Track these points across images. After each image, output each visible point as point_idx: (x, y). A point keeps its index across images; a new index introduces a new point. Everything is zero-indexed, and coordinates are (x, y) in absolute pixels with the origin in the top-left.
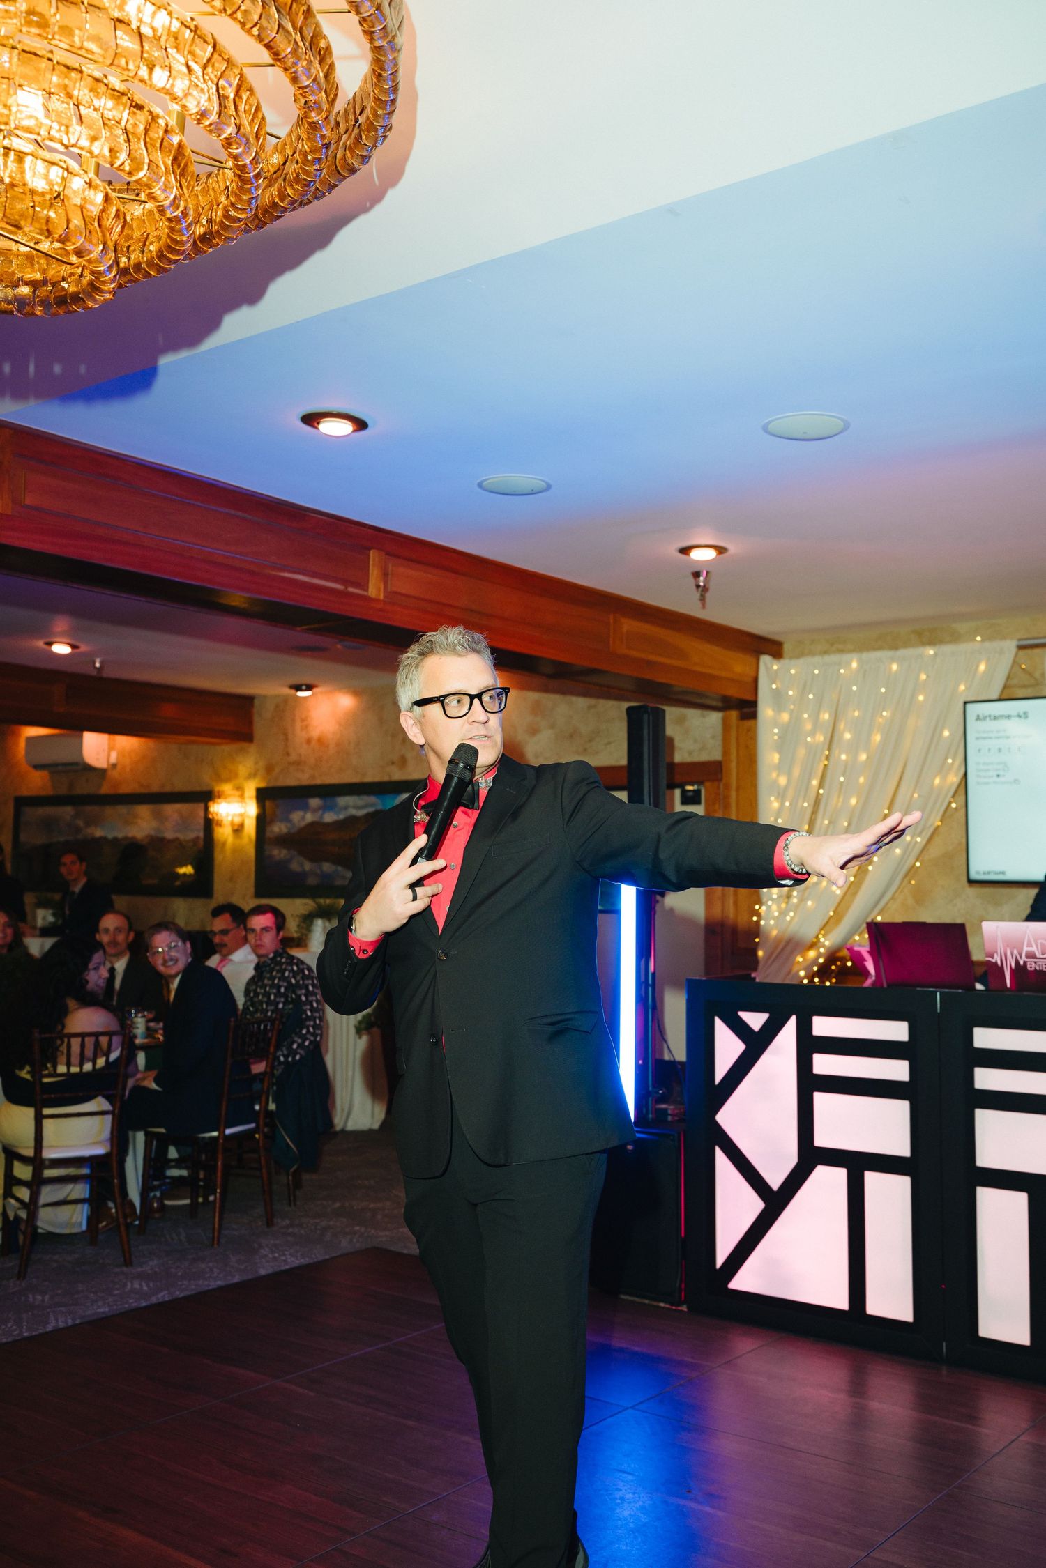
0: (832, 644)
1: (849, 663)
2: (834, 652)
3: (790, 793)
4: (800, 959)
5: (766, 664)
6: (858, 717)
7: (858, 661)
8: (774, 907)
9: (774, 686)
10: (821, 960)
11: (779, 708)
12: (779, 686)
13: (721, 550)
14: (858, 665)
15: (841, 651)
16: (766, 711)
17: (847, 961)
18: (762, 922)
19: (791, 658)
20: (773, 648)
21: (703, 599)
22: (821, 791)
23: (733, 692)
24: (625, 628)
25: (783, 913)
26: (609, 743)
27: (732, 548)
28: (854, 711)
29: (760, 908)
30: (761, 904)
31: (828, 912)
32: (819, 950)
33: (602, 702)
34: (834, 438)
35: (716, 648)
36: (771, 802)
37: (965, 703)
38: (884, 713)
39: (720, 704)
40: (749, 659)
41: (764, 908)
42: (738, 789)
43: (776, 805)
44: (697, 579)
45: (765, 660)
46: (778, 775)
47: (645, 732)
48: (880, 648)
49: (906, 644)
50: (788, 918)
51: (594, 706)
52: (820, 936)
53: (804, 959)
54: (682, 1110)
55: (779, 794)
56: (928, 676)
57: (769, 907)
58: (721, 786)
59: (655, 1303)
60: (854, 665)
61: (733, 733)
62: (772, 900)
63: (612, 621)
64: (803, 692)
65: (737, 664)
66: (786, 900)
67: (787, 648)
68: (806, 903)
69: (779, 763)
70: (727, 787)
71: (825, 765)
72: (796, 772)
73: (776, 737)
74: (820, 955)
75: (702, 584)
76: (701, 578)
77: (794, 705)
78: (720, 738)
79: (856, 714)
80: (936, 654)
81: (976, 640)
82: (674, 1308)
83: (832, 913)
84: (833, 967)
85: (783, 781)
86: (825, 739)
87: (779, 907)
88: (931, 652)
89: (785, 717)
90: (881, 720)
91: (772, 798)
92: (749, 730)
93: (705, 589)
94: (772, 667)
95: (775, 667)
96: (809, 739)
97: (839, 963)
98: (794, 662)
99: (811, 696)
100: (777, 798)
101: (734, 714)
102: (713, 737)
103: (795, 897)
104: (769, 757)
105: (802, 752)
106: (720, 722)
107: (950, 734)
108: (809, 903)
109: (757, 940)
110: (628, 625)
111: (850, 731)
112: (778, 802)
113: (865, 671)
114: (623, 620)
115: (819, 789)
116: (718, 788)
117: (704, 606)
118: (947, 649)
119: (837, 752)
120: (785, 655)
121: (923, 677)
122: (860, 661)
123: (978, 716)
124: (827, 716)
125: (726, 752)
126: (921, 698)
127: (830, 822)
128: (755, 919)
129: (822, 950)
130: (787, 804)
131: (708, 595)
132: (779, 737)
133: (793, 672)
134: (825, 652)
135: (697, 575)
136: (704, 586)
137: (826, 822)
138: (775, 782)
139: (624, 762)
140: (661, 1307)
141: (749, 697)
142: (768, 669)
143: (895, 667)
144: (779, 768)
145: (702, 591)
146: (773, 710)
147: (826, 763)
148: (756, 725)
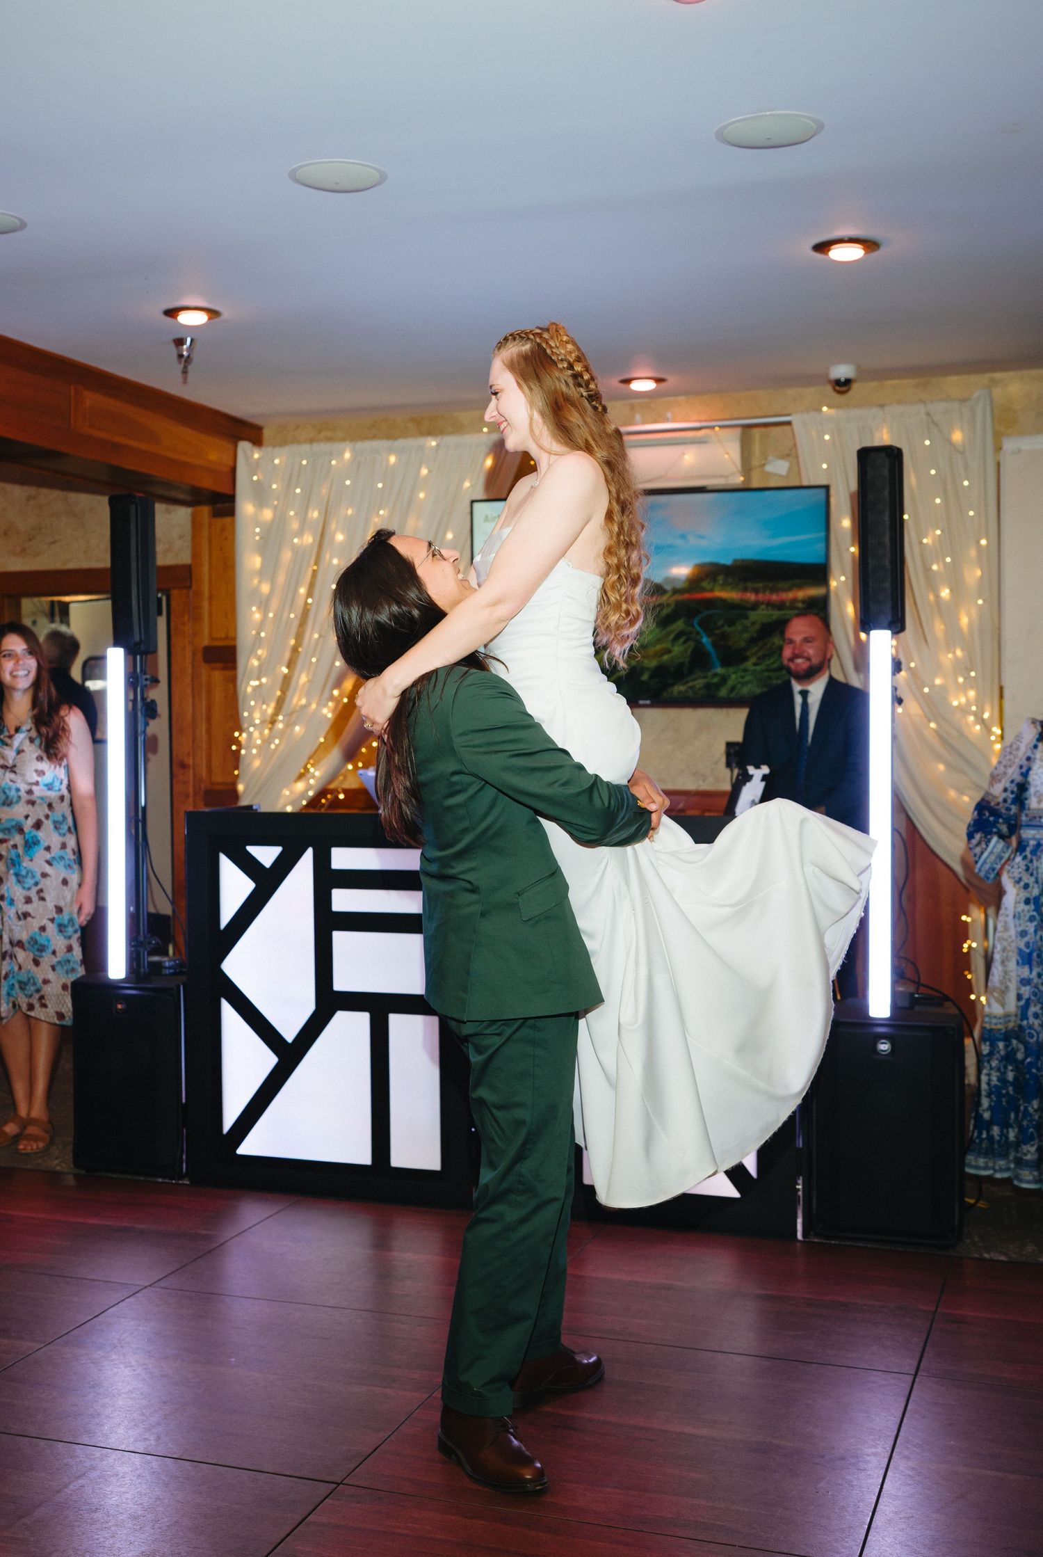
0: (320, 432)
1: (341, 454)
2: (320, 441)
3: (274, 603)
4: (287, 793)
5: (245, 452)
6: (351, 515)
7: (351, 452)
8: (256, 734)
9: (255, 478)
10: (311, 793)
11: (261, 503)
12: (261, 477)
13: (213, 313)
14: (352, 456)
15: (330, 439)
16: (246, 508)
17: (339, 793)
18: (243, 752)
19: (274, 446)
20: (251, 432)
21: (185, 372)
22: (310, 601)
23: (207, 483)
24: (88, 403)
25: (267, 741)
26: (54, 542)
27: (226, 314)
28: (347, 509)
29: (240, 735)
30: (241, 731)
31: (318, 738)
32: (308, 781)
33: (44, 491)
34: (367, 191)
35: (189, 431)
36: (253, 613)
37: (473, 502)
38: (381, 512)
39: (188, 498)
40: (225, 444)
41: (244, 735)
42: (211, 597)
43: (257, 616)
44: (180, 347)
45: (244, 446)
46: (260, 582)
47: (133, 526)
48: (374, 437)
49: (404, 434)
50: (273, 746)
51: (35, 498)
52: (309, 766)
53: (291, 792)
54: (177, 962)
55: (261, 603)
56: (430, 471)
57: (250, 734)
58: (191, 595)
59: (153, 1180)
60: (347, 455)
61: (205, 533)
62: (254, 725)
63: (72, 393)
64: (289, 486)
65: (212, 452)
66: (270, 726)
67: (267, 433)
68: (293, 729)
69: (262, 567)
70: (198, 594)
71: (314, 571)
72: (281, 578)
73: (257, 538)
74: (309, 788)
75: (185, 353)
76: (185, 347)
77: (278, 500)
78: (189, 538)
79: (350, 512)
80: (438, 445)
81: (482, 431)
82: (174, 1182)
83: (322, 740)
84: (323, 801)
85: (265, 588)
86: (314, 540)
87: (261, 733)
88: (434, 443)
89: (268, 514)
90: (376, 520)
91: (254, 609)
92: (223, 529)
93: (188, 360)
94: (253, 455)
95: (256, 456)
96: (296, 540)
97: (329, 796)
98: (277, 450)
99: (298, 491)
100: (259, 608)
101: (205, 510)
102: (181, 537)
103: (281, 721)
104: (250, 562)
105: (287, 555)
106: (189, 518)
107: (454, 537)
108: (297, 728)
109: (236, 772)
110: (91, 399)
111: (343, 533)
112: (260, 613)
113: (359, 463)
114: (86, 393)
115: (307, 598)
116: (188, 597)
117: (185, 381)
118: (451, 440)
119: (328, 556)
120: (265, 442)
121: (424, 471)
122: (353, 451)
123: (486, 517)
124: (316, 514)
125: (196, 555)
126: (422, 495)
127: (320, 636)
128: (234, 748)
129: (312, 782)
130: (271, 615)
131: (190, 368)
132: (261, 538)
133: (277, 461)
134: (311, 441)
135: (179, 342)
136: (189, 356)
137: (316, 636)
138: (256, 591)
139: (107, 563)
140: (159, 1182)
141: (225, 490)
142: (248, 458)
143: (392, 459)
144: (261, 573)
145: (186, 361)
146: (254, 506)
147: (315, 568)
148: (233, 524)
